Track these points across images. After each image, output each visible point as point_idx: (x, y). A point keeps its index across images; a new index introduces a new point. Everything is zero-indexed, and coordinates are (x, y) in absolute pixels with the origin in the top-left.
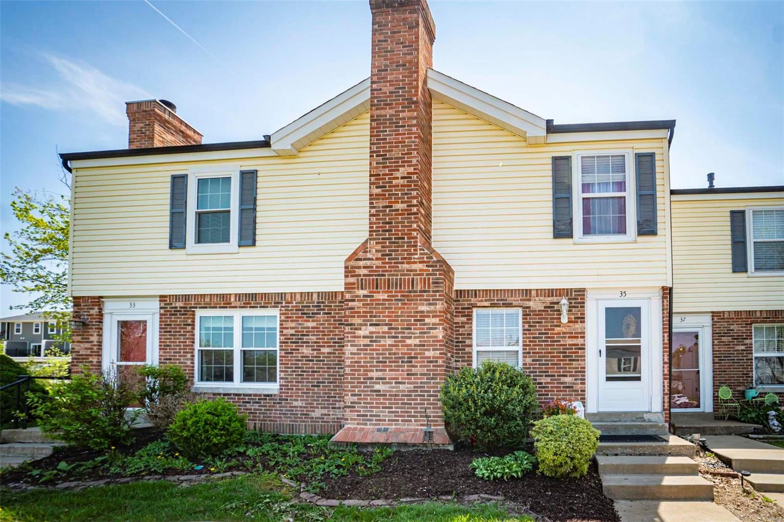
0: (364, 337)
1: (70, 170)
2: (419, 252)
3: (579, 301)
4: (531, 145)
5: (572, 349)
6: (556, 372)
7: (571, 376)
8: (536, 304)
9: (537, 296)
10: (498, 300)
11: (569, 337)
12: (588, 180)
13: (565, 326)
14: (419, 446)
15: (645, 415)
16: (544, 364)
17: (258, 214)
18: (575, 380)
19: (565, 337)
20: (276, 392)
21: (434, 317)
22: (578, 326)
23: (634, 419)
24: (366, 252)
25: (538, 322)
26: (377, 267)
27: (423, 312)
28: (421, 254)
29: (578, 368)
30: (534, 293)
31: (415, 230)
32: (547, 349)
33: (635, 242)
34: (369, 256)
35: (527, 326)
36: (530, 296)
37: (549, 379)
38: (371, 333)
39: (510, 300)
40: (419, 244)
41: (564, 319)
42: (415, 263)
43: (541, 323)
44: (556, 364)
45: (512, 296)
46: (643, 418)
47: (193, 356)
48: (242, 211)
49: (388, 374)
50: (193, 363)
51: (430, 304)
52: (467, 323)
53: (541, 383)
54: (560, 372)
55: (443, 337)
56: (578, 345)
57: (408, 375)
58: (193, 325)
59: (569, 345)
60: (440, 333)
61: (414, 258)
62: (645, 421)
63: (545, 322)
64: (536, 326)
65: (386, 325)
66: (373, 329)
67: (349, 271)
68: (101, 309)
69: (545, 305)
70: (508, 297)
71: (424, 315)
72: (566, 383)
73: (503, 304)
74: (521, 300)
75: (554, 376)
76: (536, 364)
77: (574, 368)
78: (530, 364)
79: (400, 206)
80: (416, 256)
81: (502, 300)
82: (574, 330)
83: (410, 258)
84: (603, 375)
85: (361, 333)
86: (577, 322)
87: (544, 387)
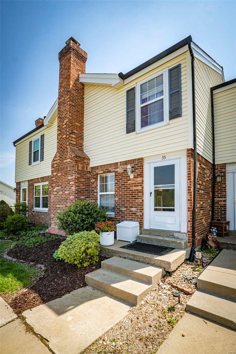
0: (56, 191)
1: (15, 146)
2: (69, 154)
3: (139, 165)
5: (135, 192)
6: (128, 205)
7: (135, 207)
8: (120, 170)
9: (120, 166)
10: (105, 170)
11: (134, 186)
12: (144, 97)
13: (133, 180)
16: (123, 201)
17: (44, 149)
18: (137, 209)
19: (132, 186)
20: (47, 212)
21: (73, 181)
22: (139, 179)
23: (168, 235)
25: (121, 179)
26: (59, 163)
27: (69, 179)
28: (69, 155)
29: (138, 203)
30: (119, 164)
31: (68, 145)
32: (125, 193)
33: (169, 124)
34: (57, 159)
35: (116, 182)
36: (118, 166)
37: (125, 209)
38: (57, 189)
39: (110, 169)
40: (69, 151)
41: (132, 176)
42: (67, 159)
43: (122, 179)
44: (128, 201)
45: (110, 167)
46: (174, 235)
47: (33, 199)
48: (41, 149)
49: (61, 206)
50: (33, 201)
51: (71, 176)
52: (95, 182)
53: (122, 211)
54: (130, 205)
55: (75, 190)
56: (138, 190)
57: (66, 206)
58: (33, 189)
59: (135, 190)
60: (73, 188)
61: (68, 157)
62: (175, 237)
63: (124, 179)
64: (120, 181)
65: (60, 186)
66: (57, 188)
67: (53, 166)
68: (20, 186)
69: (124, 169)
70: (109, 168)
71: (70, 181)
72: (133, 211)
73: (107, 171)
74: (114, 168)
75: (127, 207)
76: (120, 201)
77: (136, 203)
78: (118, 201)
79: (64, 136)
80: (68, 156)
81: (107, 169)
82: (137, 181)
83: (66, 157)
84: (153, 207)
85: (55, 190)
86: (138, 177)
87: (123, 213)
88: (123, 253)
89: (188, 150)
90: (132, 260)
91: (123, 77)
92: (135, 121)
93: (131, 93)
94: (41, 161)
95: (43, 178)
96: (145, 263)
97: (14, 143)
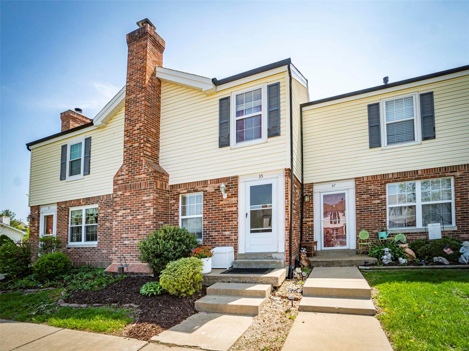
0: (121, 216)
1: (30, 150)
2: (143, 168)
3: (234, 184)
4: (208, 95)
5: (229, 214)
6: (220, 229)
7: (229, 231)
8: (210, 189)
9: (211, 184)
10: (191, 189)
11: (228, 207)
12: (240, 109)
13: (226, 200)
14: (138, 274)
15: (273, 255)
16: (214, 224)
17: (91, 158)
18: (231, 233)
19: (225, 207)
20: (96, 246)
21: (150, 202)
22: (233, 200)
23: (266, 257)
24: (122, 172)
25: (211, 199)
26: (126, 179)
27: (144, 200)
28: (144, 169)
29: (232, 226)
30: (209, 182)
31: (142, 156)
32: (216, 215)
33: (267, 142)
34: (123, 173)
35: (205, 202)
36: (207, 184)
37: (216, 233)
38: (123, 214)
39: (197, 188)
40: (144, 164)
41: (225, 196)
42: (141, 174)
43: (213, 199)
44: (220, 224)
45: (198, 186)
46: (272, 256)
47: (68, 230)
48: (85, 158)
49: (130, 235)
50: (68, 234)
51: (148, 196)
52: (176, 203)
53: (212, 236)
54: (222, 229)
55: (154, 213)
56: (232, 211)
57: (138, 235)
58: (68, 215)
59: (228, 212)
60: (151, 211)
61: (141, 172)
62: (273, 258)
63: (215, 199)
64: (210, 202)
65: (129, 209)
66: (124, 212)
67: (115, 183)
68: (39, 211)
69: (215, 188)
70: (196, 186)
71: (145, 202)
72: (226, 235)
73: (193, 190)
74: (203, 187)
75: (219, 231)
76: (210, 225)
77: (230, 226)
78: (207, 225)
79: (136, 145)
80: (142, 171)
81: (193, 188)
82: (231, 202)
83: (140, 172)
84: (249, 229)
85: (119, 214)
86: (232, 197)
87: (214, 238)
88: (227, 277)
89: (286, 170)
90: (238, 282)
91: (216, 82)
92: (229, 135)
93: (224, 102)
94: (84, 175)
95: (88, 199)
96: (252, 283)
97: (28, 145)
